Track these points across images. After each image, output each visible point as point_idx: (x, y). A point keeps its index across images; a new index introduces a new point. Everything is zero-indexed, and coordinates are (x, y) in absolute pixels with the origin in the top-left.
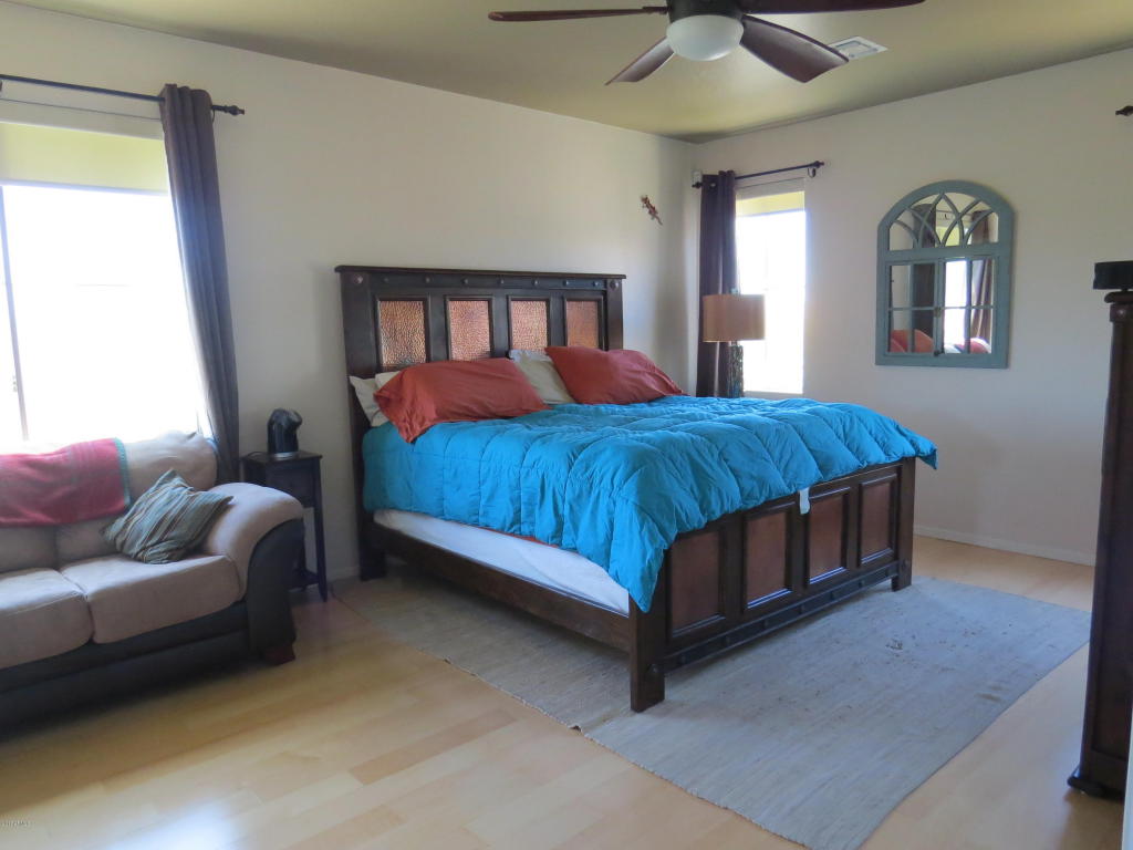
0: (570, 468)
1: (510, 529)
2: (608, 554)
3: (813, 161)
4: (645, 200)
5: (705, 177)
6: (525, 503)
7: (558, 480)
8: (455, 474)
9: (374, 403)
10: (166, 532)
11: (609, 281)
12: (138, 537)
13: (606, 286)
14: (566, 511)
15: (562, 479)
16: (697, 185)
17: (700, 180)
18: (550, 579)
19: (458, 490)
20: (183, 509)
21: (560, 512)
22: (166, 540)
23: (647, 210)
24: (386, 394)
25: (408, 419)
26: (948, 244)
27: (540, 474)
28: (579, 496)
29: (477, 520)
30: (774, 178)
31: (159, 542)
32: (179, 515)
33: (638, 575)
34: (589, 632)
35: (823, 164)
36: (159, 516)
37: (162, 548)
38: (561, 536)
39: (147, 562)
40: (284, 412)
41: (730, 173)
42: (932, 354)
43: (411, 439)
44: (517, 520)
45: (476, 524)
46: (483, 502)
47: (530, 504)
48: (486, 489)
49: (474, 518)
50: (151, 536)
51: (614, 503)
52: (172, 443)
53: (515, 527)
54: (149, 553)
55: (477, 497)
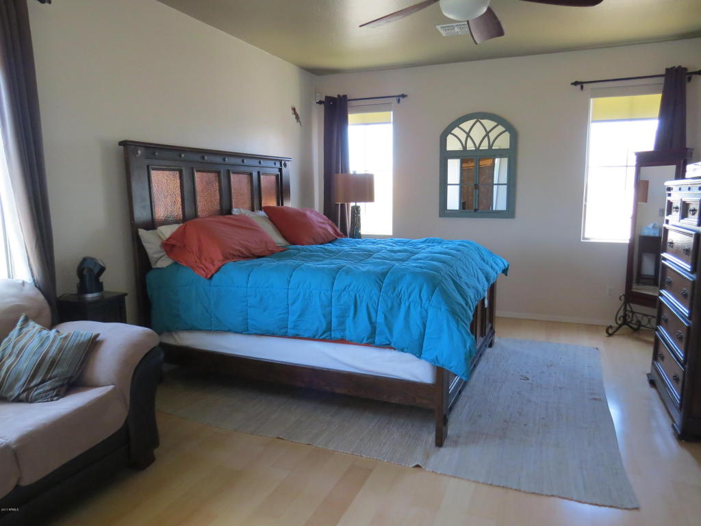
0: (381, 289)
1: (321, 335)
2: (421, 346)
3: (400, 94)
4: (294, 109)
5: (327, 97)
6: (337, 317)
7: (371, 298)
8: (261, 299)
9: (162, 250)
10: (48, 372)
11: (283, 162)
12: (17, 380)
13: (281, 166)
14: (380, 319)
15: (375, 298)
16: (320, 102)
17: (323, 99)
18: (355, 368)
19: (264, 311)
20: (60, 350)
21: (374, 320)
22: (50, 379)
23: (294, 116)
24: (173, 242)
25: (198, 261)
26: (481, 148)
27: (353, 295)
28: (392, 308)
29: (287, 332)
30: (375, 102)
31: (43, 382)
32: (57, 354)
33: (463, 357)
34: (394, 400)
35: (406, 96)
36: (37, 359)
37: (47, 386)
38: (375, 337)
39: (32, 402)
40: (92, 259)
41: (345, 96)
42: (473, 211)
43: (209, 276)
44: (329, 329)
45: (285, 336)
46: (292, 318)
47: (343, 317)
48: (296, 308)
49: (284, 330)
50: (33, 377)
51: (427, 311)
52: (13, 291)
53: (326, 335)
54: (34, 393)
55: (286, 316)
